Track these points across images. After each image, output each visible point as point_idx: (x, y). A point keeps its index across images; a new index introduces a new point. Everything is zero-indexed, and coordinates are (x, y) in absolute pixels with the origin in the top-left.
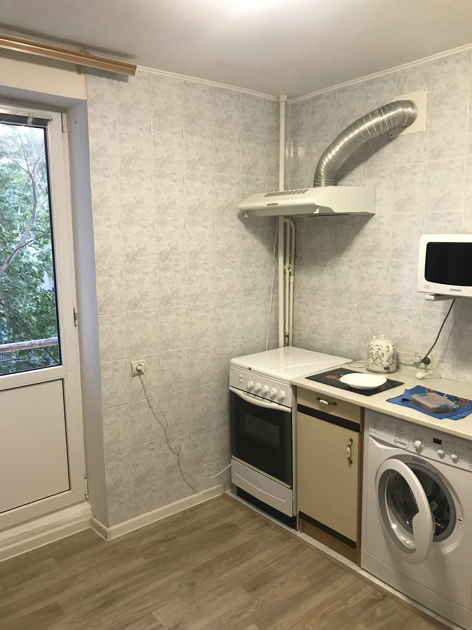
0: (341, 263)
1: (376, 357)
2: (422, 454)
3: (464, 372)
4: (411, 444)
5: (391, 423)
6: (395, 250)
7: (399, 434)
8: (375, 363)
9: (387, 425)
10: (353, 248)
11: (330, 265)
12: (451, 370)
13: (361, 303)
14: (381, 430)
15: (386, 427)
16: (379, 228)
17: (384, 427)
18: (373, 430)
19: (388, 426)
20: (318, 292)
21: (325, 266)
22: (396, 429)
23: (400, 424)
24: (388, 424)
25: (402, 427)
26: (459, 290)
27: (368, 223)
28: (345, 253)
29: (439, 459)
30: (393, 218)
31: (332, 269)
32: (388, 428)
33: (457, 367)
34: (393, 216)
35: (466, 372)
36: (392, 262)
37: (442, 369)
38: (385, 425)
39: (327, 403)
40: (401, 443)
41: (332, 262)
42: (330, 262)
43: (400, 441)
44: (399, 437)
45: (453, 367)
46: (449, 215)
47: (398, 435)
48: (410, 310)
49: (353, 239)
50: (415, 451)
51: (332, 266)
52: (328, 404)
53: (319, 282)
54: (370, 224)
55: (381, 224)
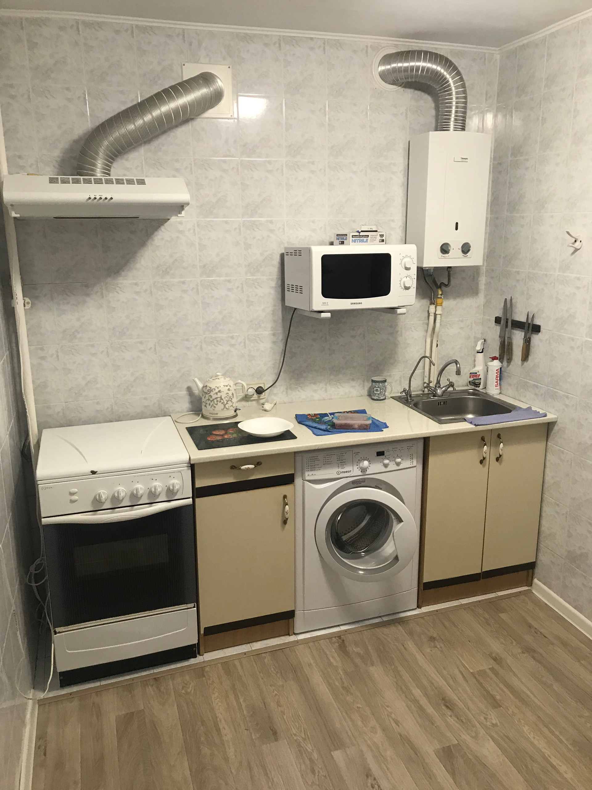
0: (117, 288)
1: (226, 400)
2: (367, 473)
3: (298, 391)
4: (355, 467)
5: (331, 456)
6: (204, 266)
7: (341, 463)
8: (226, 408)
9: (326, 461)
10: (138, 266)
11: (97, 292)
12: (285, 393)
13: (159, 340)
14: (319, 468)
15: (325, 463)
16: (178, 238)
17: (324, 464)
18: (310, 473)
19: (328, 461)
20: (79, 336)
21: (88, 295)
22: (337, 460)
23: (341, 453)
24: (328, 458)
25: (344, 455)
26: (360, 303)
27: (160, 231)
28: (123, 273)
29: (384, 470)
30: (198, 226)
31: (103, 297)
32: (328, 463)
33: (290, 388)
34: (198, 223)
35: (301, 390)
36: (201, 281)
37: (275, 395)
38: (324, 461)
39: (253, 466)
40: (344, 472)
41: (101, 288)
42: (97, 288)
43: (344, 470)
44: (342, 467)
45: (287, 389)
46: (270, 223)
47: (340, 466)
48: (232, 337)
49: (135, 253)
50: (360, 473)
51: (102, 294)
52: (255, 467)
53: (78, 319)
54: (163, 232)
55: (181, 232)
